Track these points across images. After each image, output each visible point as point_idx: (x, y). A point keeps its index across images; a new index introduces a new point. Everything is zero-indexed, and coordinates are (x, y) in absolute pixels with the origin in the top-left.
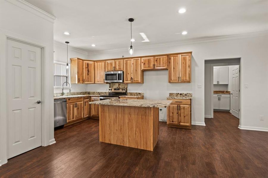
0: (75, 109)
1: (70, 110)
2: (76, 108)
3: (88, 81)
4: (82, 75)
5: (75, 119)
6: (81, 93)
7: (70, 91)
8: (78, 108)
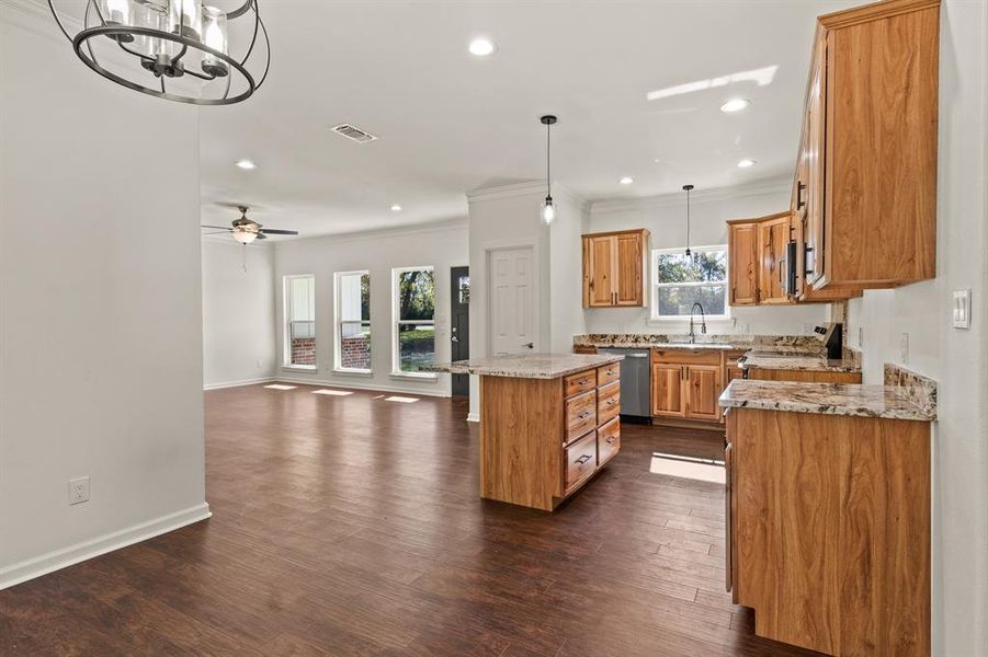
0: (685, 385)
1: (665, 384)
2: (688, 383)
3: (772, 297)
4: (753, 276)
5: (682, 413)
6: (782, 338)
7: (704, 330)
8: (697, 385)
